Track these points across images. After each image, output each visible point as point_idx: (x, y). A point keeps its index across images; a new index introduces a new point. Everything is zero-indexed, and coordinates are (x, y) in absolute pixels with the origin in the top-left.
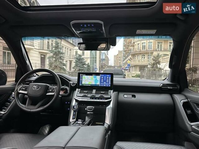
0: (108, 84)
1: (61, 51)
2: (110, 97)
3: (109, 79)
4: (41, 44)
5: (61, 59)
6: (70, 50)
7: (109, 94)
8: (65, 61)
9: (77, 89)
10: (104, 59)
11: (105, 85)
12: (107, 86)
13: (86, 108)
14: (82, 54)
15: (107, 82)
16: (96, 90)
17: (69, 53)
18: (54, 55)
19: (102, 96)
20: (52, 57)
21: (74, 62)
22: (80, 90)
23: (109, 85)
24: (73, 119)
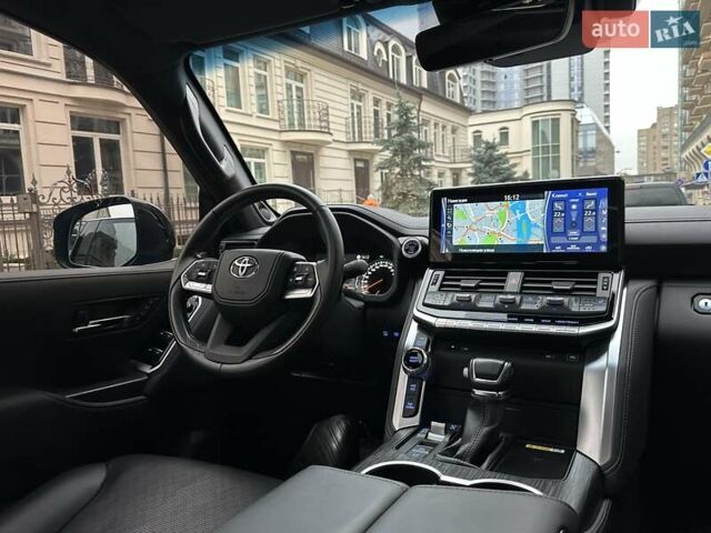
0: (594, 238)
1: (422, 139)
2: (603, 308)
3: (596, 210)
4: (353, 122)
5: (421, 167)
6: (454, 131)
7: (600, 293)
8: (435, 172)
9: (429, 272)
10: (593, 151)
11: (573, 248)
12: (589, 249)
13: (467, 366)
14: (498, 140)
15: (587, 229)
16: (526, 275)
17: (449, 142)
18: (395, 155)
19: (560, 304)
20: (390, 164)
21: (470, 174)
22: (441, 273)
23: (600, 242)
24: (407, 414)
